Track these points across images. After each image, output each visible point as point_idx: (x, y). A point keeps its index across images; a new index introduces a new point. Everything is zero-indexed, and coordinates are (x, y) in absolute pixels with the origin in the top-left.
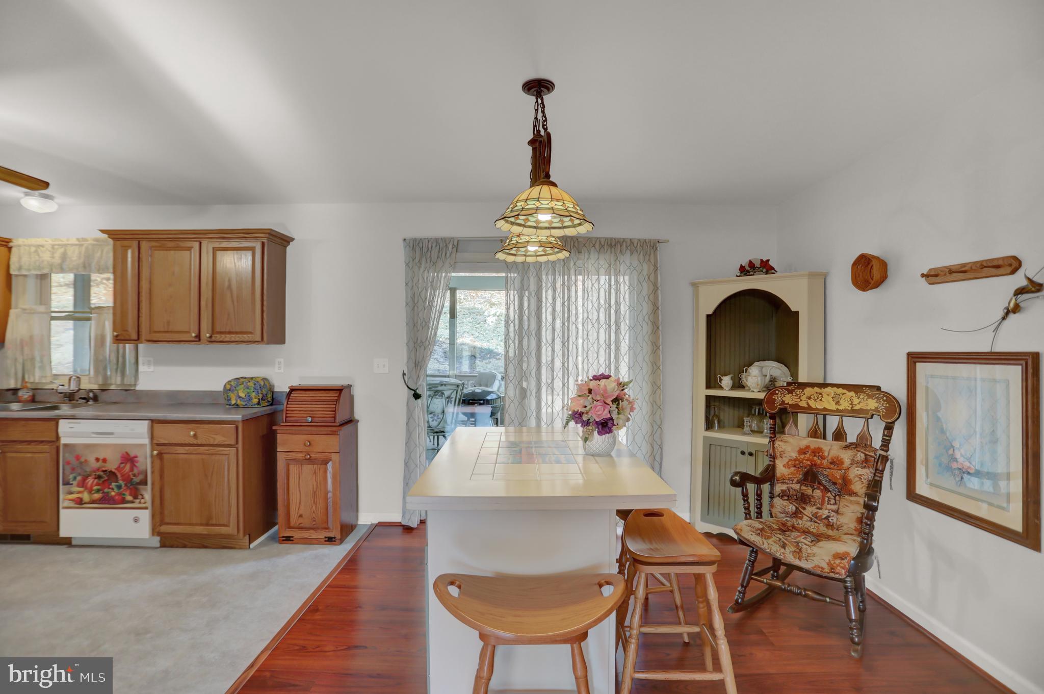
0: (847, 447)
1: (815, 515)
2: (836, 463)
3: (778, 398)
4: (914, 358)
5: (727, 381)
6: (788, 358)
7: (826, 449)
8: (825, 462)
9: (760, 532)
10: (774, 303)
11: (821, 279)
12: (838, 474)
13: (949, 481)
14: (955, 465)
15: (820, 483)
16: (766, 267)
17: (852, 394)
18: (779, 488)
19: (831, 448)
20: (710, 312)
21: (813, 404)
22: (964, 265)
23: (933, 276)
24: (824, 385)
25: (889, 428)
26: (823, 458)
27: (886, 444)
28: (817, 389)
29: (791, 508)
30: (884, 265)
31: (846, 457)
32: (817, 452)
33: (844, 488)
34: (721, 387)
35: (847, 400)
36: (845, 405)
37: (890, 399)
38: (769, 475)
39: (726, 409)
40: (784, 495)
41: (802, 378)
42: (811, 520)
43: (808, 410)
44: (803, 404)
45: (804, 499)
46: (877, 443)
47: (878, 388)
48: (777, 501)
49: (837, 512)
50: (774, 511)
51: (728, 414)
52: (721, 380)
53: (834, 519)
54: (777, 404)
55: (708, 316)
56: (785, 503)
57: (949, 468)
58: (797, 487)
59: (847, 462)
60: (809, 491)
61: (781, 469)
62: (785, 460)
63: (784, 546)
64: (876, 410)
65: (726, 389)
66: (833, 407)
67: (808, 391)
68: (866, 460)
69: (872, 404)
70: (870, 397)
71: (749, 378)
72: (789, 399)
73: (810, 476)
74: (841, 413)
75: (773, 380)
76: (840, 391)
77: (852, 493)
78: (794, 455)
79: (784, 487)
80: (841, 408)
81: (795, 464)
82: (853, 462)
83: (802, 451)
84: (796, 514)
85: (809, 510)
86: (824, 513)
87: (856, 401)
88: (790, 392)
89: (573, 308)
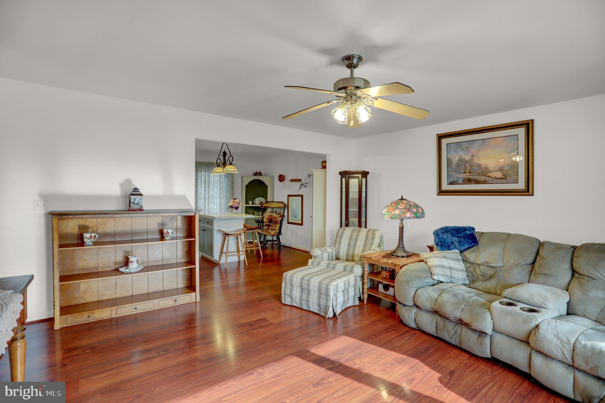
0: (277, 214)
1: (272, 228)
2: (275, 218)
3: (264, 205)
4: (289, 196)
5: (250, 202)
6: (265, 197)
7: (273, 215)
8: (273, 218)
9: (262, 231)
10: (261, 183)
11: (272, 177)
12: (276, 220)
13: (293, 218)
14: (294, 215)
15: (272, 222)
16: (260, 174)
17: (278, 203)
18: (264, 224)
19: (274, 215)
20: (247, 185)
21: (271, 206)
22: (295, 179)
23: (292, 181)
24: (273, 202)
25: (284, 210)
26: (273, 217)
27: (284, 213)
28: (272, 203)
29: (267, 228)
30: (284, 177)
31: (277, 216)
32: (272, 216)
33: (277, 222)
34: (249, 204)
35: (278, 205)
36: (277, 206)
37: (285, 204)
38: (262, 221)
39: (250, 210)
40: (265, 225)
41: (268, 200)
42: (271, 229)
43: (270, 207)
44: (269, 206)
45: (269, 226)
46: (282, 213)
47: (283, 202)
48: (264, 227)
49: (275, 227)
50: (264, 229)
51: (250, 211)
52: (249, 202)
53: (275, 229)
54: (264, 206)
55: (246, 185)
56: (266, 227)
57: (293, 216)
58: (268, 223)
59: (277, 217)
60: (270, 224)
61: (265, 220)
62: (266, 218)
63: (266, 232)
64: (282, 206)
65: (250, 205)
66: (275, 206)
67: (270, 203)
68: (280, 216)
69: (282, 205)
70: (281, 204)
71: (256, 202)
72: (266, 205)
73: (271, 221)
74: (276, 208)
75: (262, 202)
76: (276, 203)
77: (278, 223)
78: (267, 217)
79: (265, 224)
80: (276, 206)
81: (268, 219)
82: (278, 217)
83: (269, 216)
84: (268, 229)
85: (270, 228)
86: (273, 228)
87: (279, 205)
88: (266, 204)
89: (210, 182)
